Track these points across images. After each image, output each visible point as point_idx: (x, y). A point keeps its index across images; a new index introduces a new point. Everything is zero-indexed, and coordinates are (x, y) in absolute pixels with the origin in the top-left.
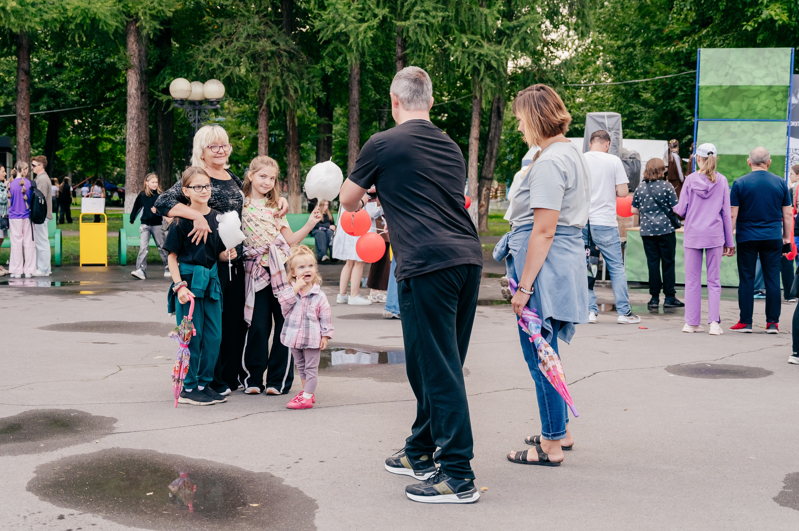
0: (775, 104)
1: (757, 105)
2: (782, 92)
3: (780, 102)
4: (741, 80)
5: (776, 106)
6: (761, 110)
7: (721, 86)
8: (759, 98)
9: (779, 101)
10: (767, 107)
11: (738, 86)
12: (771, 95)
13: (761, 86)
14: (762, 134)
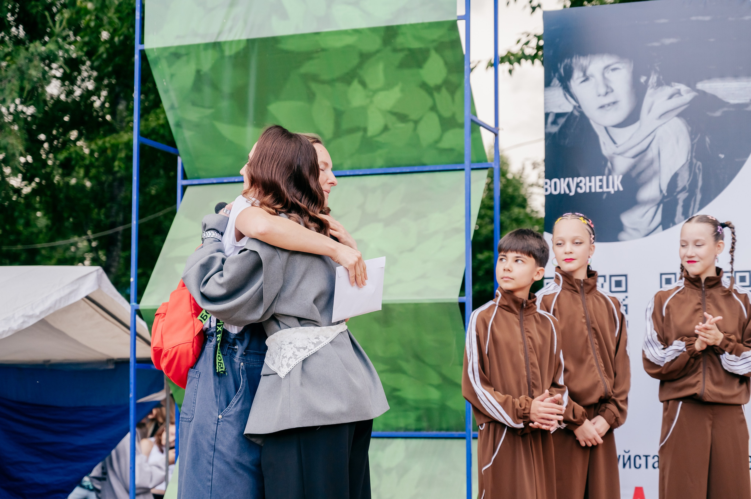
0: (429, 102)
1: (363, 109)
2: (440, 48)
3: (444, 91)
4: (284, 15)
5: (434, 108)
6: (386, 129)
7: (217, 46)
8: (363, 84)
9: (438, 88)
10: (402, 118)
11: (275, 40)
12: (402, 65)
13: (357, 31)
14: (388, 222)
